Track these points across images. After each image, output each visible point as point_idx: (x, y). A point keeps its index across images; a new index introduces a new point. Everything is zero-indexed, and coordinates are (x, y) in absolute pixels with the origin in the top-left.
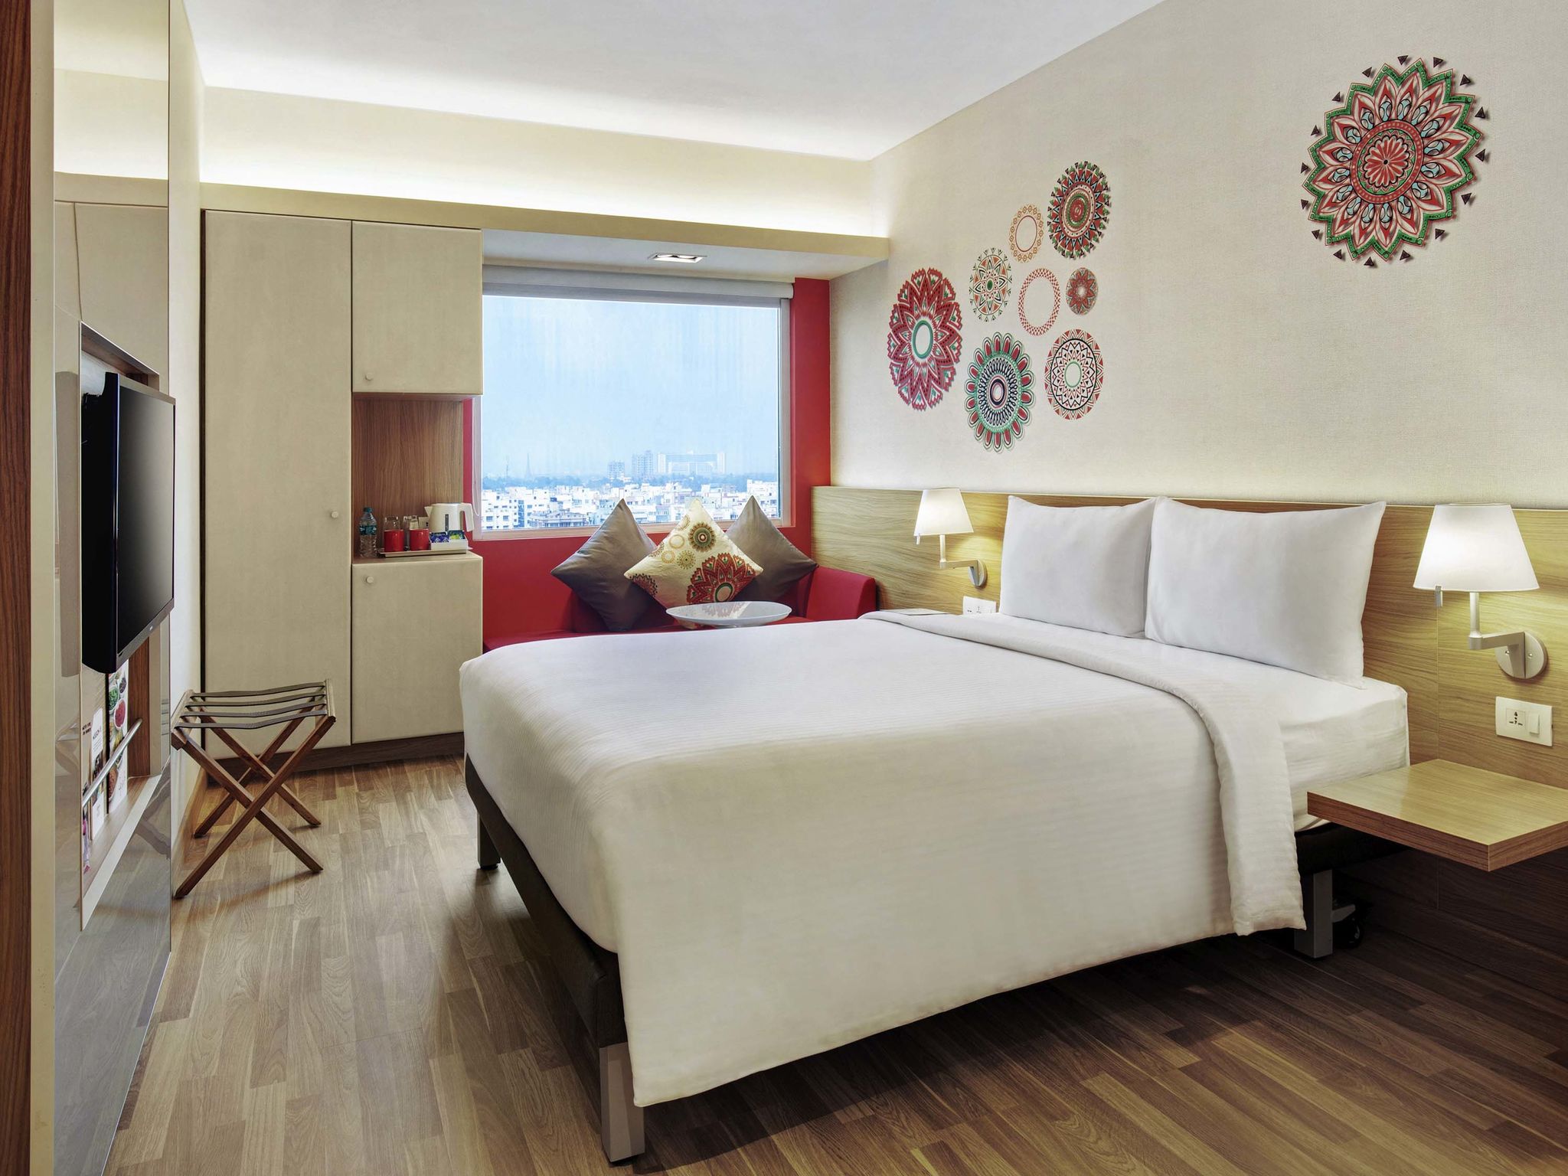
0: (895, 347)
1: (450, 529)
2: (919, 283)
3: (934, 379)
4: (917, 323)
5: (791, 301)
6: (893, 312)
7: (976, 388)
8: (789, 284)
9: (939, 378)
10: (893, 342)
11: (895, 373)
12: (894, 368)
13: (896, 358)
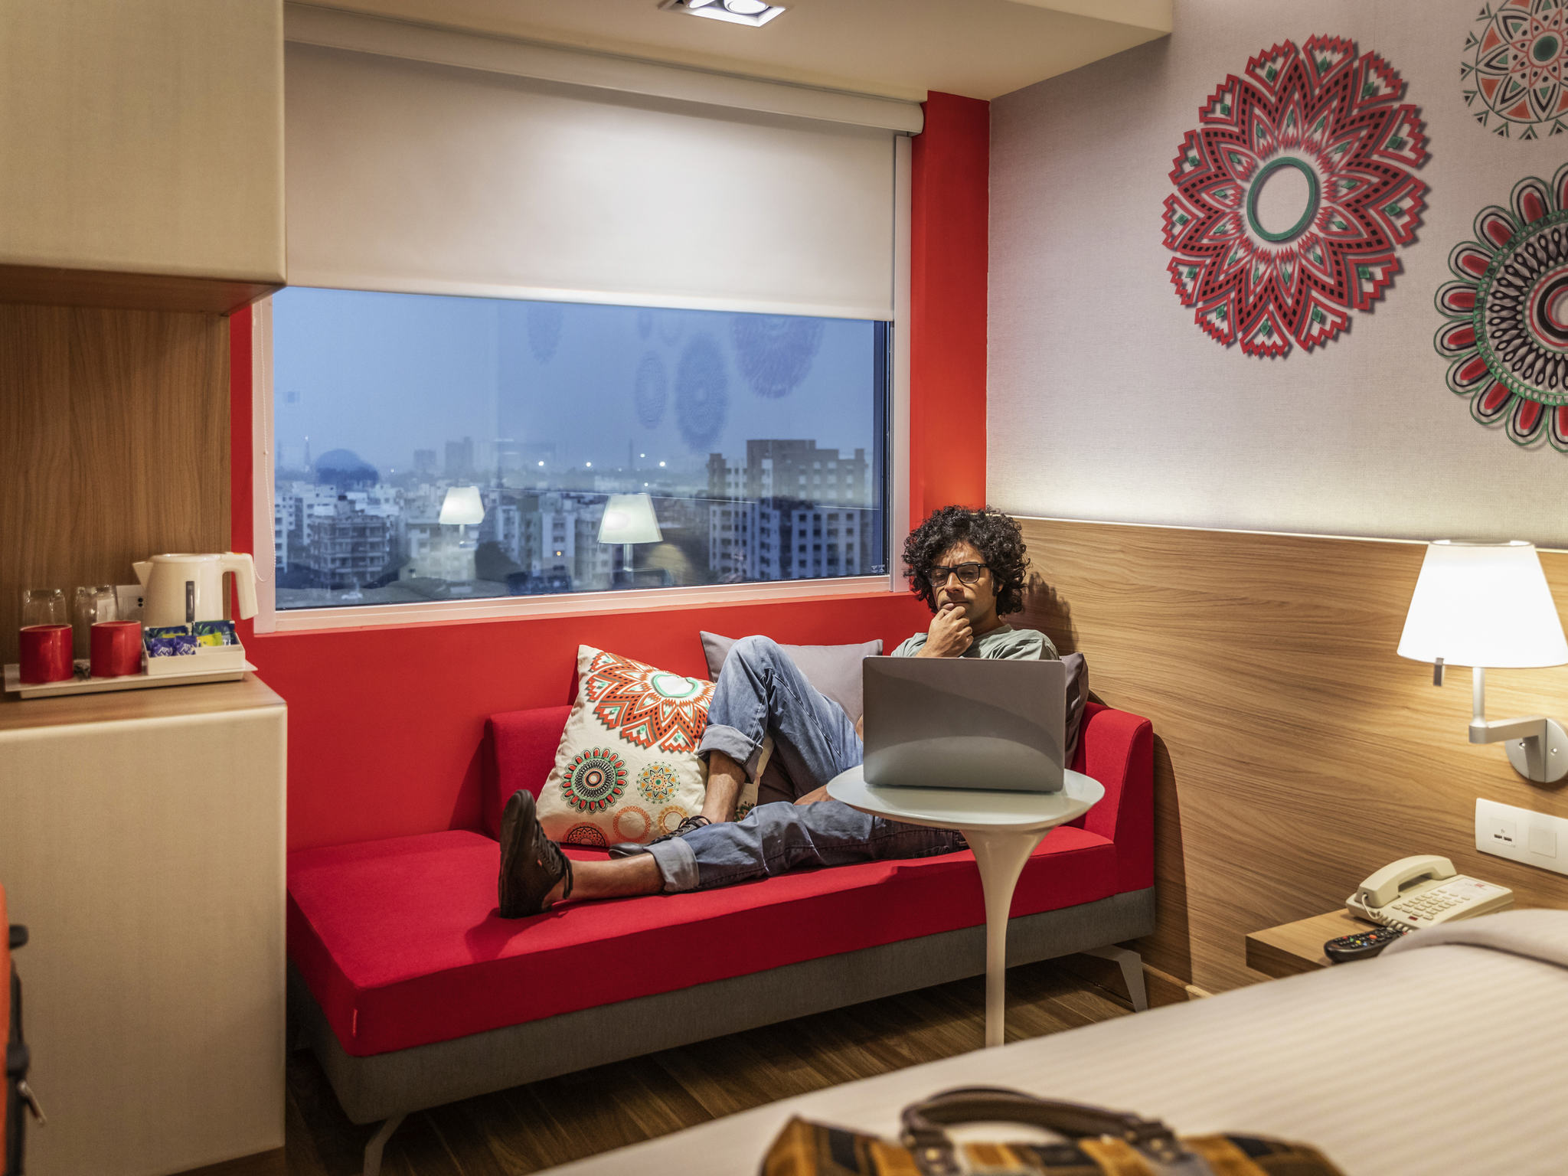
0: (1185, 222)
1: (198, 619)
2: (1274, 75)
3: (1323, 288)
4: (1262, 165)
5: (916, 142)
6: (1184, 149)
7: (1483, 301)
8: (913, 103)
9: (1340, 284)
10: (1180, 212)
11: (1185, 279)
12: (1184, 270)
13: (1189, 245)
